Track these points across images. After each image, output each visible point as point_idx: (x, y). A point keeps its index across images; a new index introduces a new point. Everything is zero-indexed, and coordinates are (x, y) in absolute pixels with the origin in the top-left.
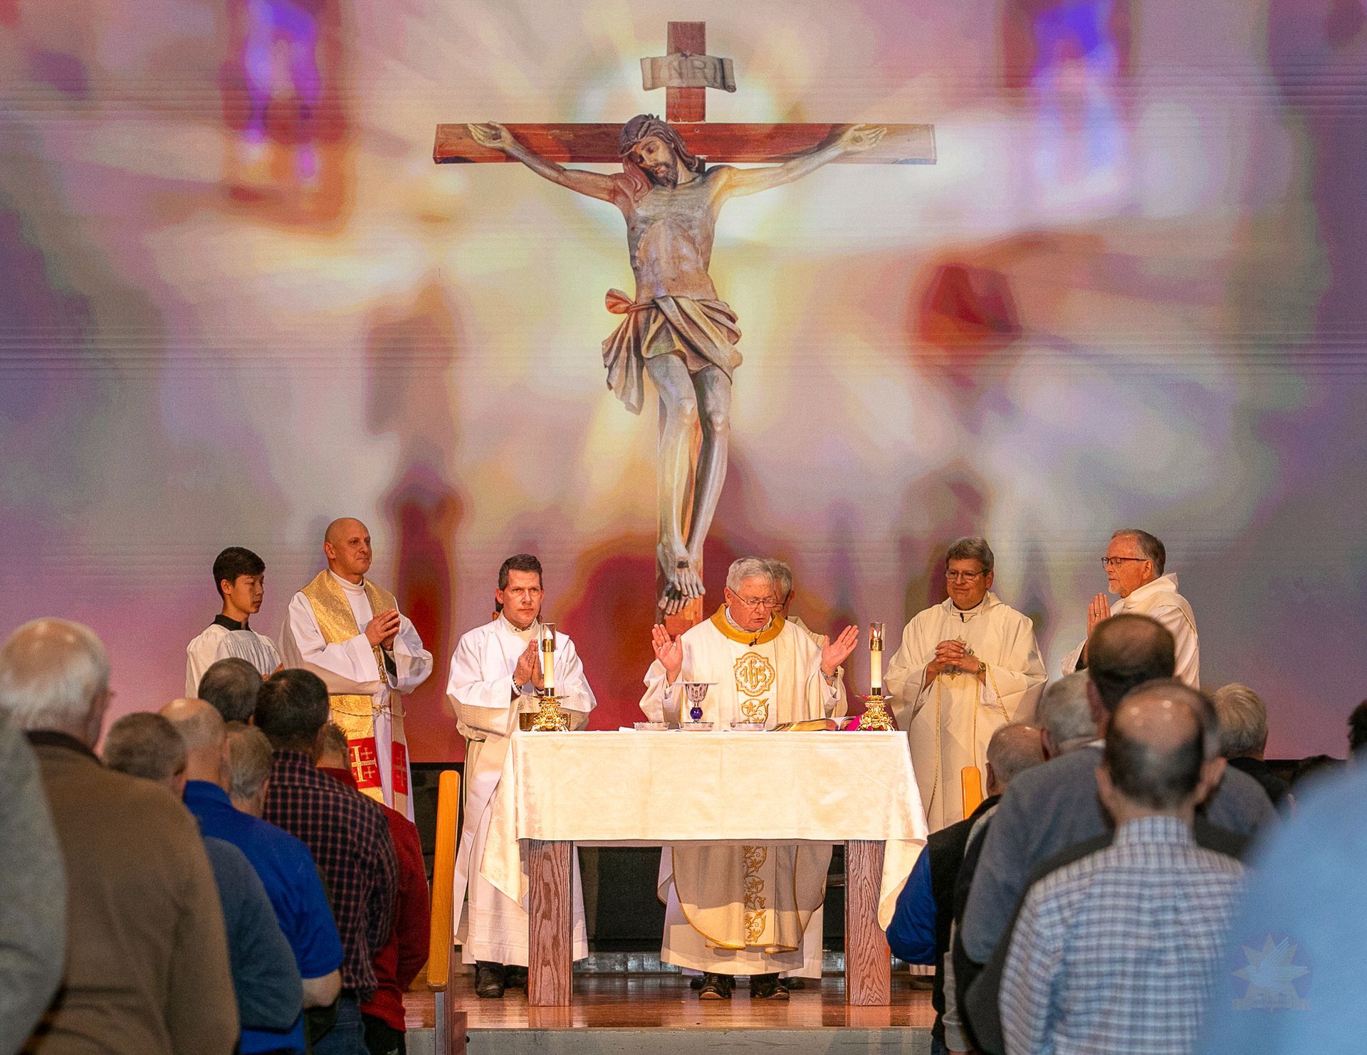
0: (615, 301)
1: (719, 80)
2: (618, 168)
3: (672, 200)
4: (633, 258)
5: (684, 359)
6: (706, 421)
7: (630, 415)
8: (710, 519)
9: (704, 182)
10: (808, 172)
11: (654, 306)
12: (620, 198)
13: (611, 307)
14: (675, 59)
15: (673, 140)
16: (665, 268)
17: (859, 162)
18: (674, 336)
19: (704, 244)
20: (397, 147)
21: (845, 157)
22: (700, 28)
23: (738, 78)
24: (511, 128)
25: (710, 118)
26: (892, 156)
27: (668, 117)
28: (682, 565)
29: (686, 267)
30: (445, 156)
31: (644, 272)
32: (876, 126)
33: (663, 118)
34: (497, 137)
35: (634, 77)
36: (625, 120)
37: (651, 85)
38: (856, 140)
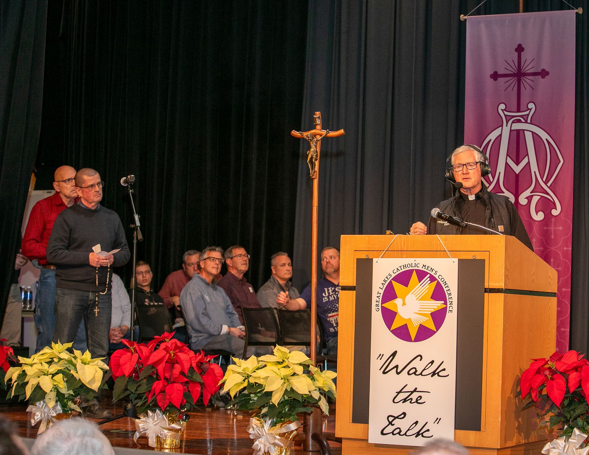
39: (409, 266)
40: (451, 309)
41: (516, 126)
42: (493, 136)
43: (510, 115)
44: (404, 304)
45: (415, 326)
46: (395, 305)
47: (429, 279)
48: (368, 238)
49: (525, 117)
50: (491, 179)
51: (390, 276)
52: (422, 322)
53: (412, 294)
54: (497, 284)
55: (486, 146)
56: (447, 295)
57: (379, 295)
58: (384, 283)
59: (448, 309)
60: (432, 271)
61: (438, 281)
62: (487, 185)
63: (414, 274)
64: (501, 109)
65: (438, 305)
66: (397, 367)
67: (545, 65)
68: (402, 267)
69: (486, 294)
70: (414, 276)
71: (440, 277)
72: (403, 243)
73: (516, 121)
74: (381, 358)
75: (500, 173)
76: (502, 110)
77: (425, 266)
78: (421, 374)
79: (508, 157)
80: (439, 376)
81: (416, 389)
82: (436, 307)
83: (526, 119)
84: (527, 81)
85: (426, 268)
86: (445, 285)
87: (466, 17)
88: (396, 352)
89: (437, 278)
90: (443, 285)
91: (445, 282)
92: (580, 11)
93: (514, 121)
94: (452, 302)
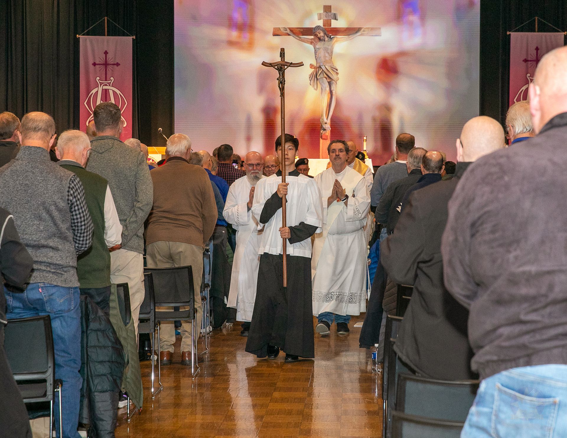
0: (311, 66)
1: (334, 18)
2: (312, 37)
3: (324, 44)
4: (316, 57)
5: (326, 79)
6: (331, 92)
7: (315, 91)
8: (332, 113)
9: (331, 40)
10: (353, 38)
11: (320, 67)
12: (313, 44)
13: (311, 67)
14: (325, 13)
15: (324, 31)
16: (323, 59)
17: (364, 36)
18: (324, 74)
19: (331, 54)
20: (264, 32)
21: (362, 35)
22: (330, 6)
23: (338, 17)
24: (290, 29)
25: (333, 26)
26: (372, 35)
27: (323, 26)
28: (326, 123)
29: (327, 59)
30: (275, 35)
31: (318, 59)
32: (368, 28)
33: (322, 26)
34: (286, 30)
35: (316, 17)
36: (314, 27)
37: (320, 19)
38: (364, 31)
42: (94, 91)
43: (102, 82)
49: (109, 84)
55: (91, 96)
62: (92, 113)
67: (117, 61)
76: (98, 80)
79: (101, 101)
84: (109, 68)
87: (79, 36)
92: (134, 37)
93: (104, 85)
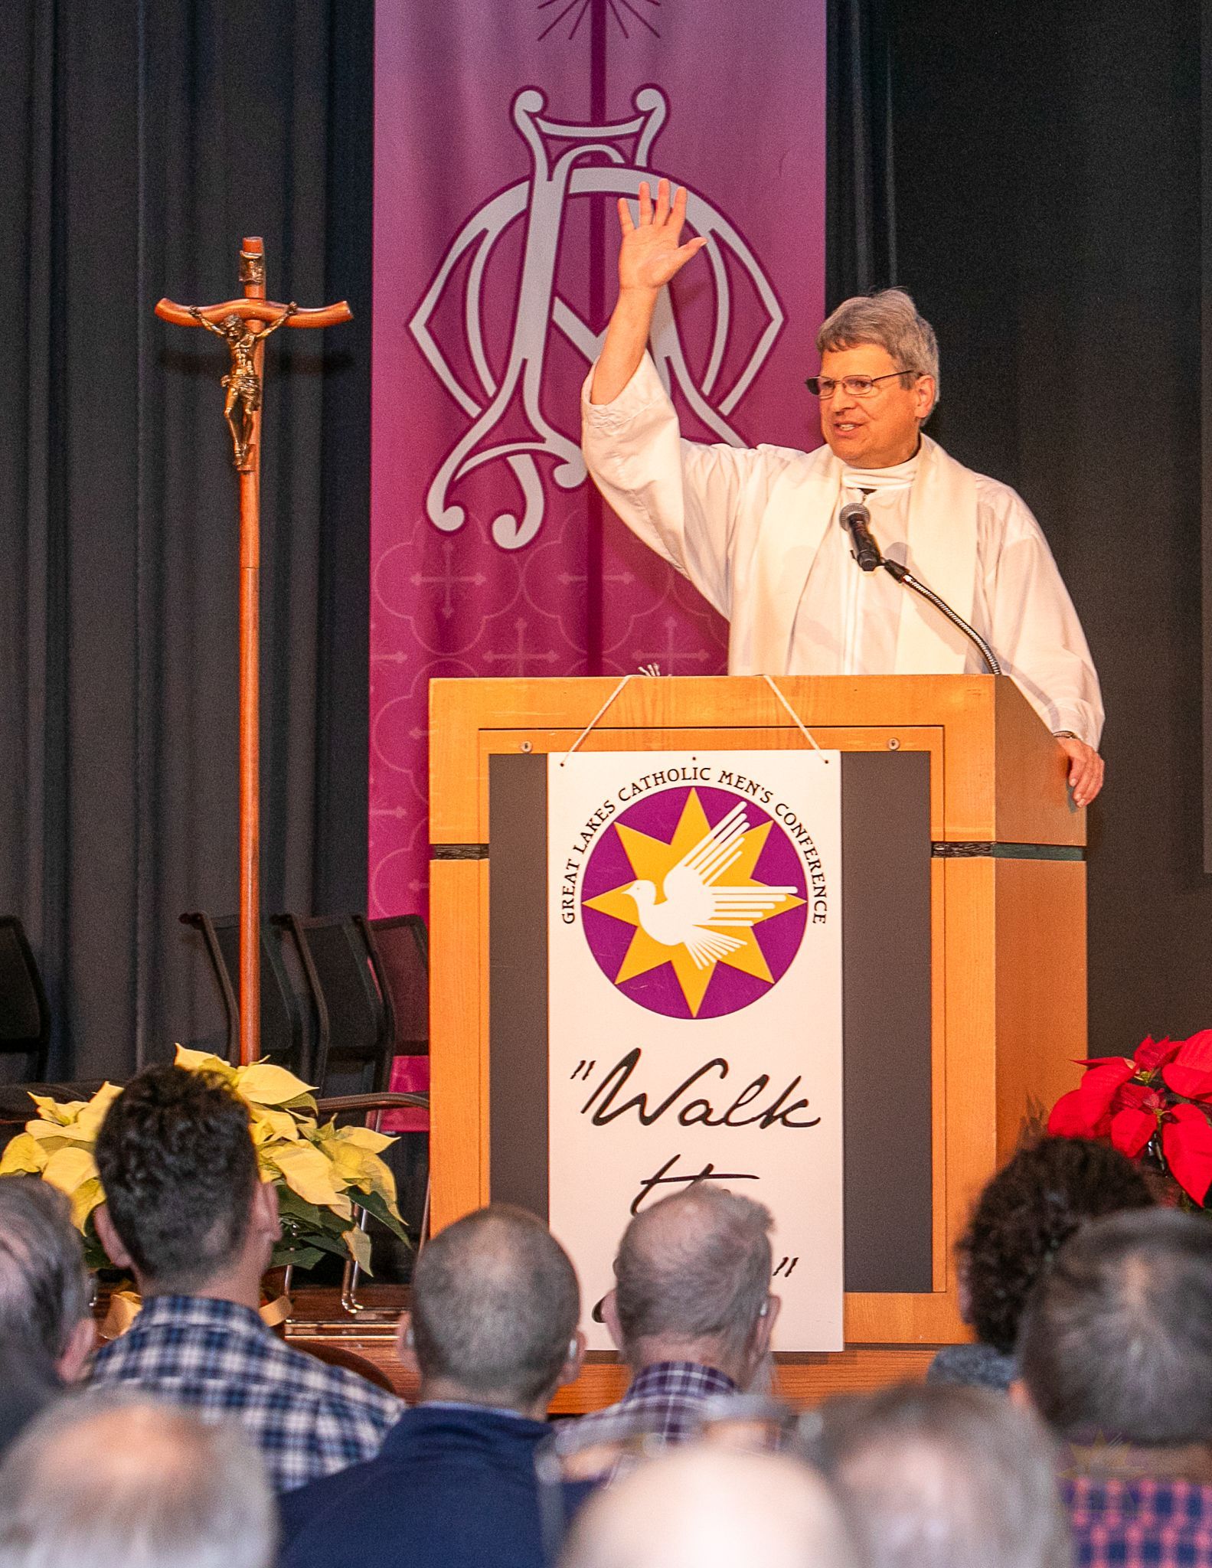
39: (673, 775)
40: (820, 911)
41: (590, 180)
43: (564, 134)
44: (661, 898)
45: (700, 967)
46: (631, 901)
47: (743, 817)
48: (525, 687)
49: (627, 146)
50: (490, 388)
51: (611, 809)
52: (725, 953)
53: (687, 865)
54: (971, 830)
55: (467, 259)
56: (806, 868)
57: (573, 870)
58: (589, 831)
59: (811, 912)
60: (755, 790)
61: (775, 825)
62: (473, 410)
63: (693, 801)
64: (528, 113)
65: (776, 898)
66: (641, 1100)
68: (651, 781)
69: (937, 861)
70: (693, 807)
71: (781, 809)
72: (648, 701)
73: (587, 160)
74: (587, 1075)
75: (525, 362)
76: (532, 116)
77: (731, 774)
78: (725, 1120)
79: (557, 300)
80: (786, 1123)
81: (710, 1167)
82: (771, 906)
83: (629, 153)
85: (734, 782)
86: (800, 834)
88: (635, 1055)
89: (772, 813)
90: (792, 836)
91: (800, 826)
93: (581, 161)
94: (823, 888)
